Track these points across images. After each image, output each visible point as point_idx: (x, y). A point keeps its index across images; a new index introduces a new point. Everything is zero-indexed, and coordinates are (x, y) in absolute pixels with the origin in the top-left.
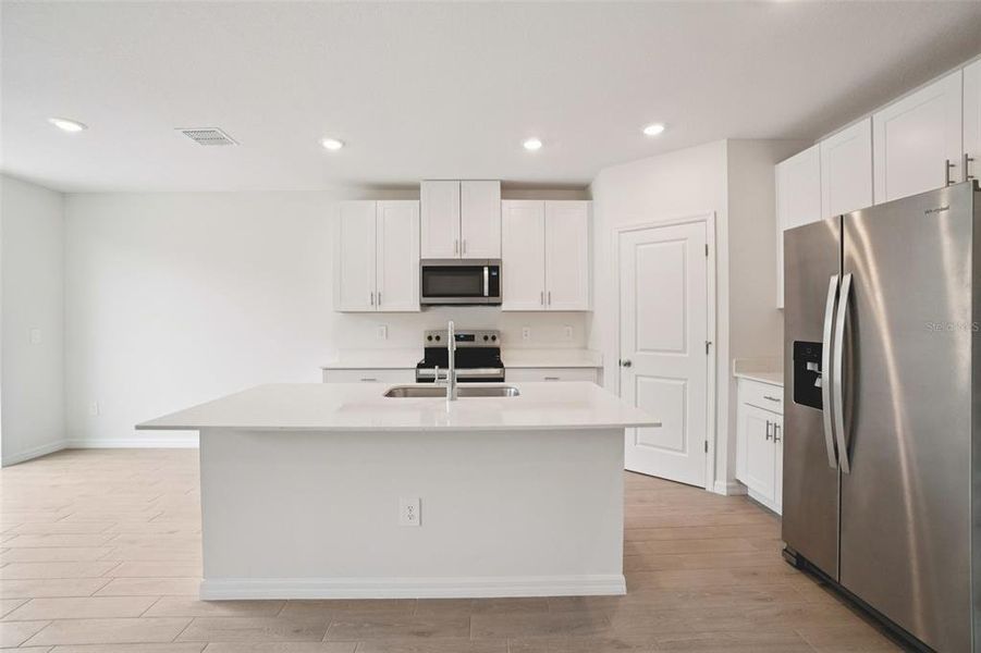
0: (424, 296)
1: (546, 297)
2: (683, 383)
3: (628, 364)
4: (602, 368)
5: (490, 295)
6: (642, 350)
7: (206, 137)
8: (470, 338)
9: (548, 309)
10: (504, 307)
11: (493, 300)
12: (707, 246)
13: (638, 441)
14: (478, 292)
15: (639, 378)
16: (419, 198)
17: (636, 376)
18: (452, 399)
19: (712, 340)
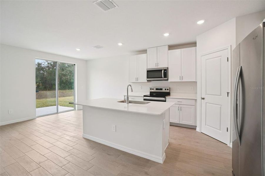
0: (147, 78)
1: (182, 78)
2: (220, 106)
3: (204, 99)
4: (197, 100)
5: (164, 77)
6: (208, 94)
7: (98, 47)
8: (161, 89)
9: (182, 81)
10: (169, 81)
11: (165, 79)
12: (228, 58)
13: (206, 124)
14: (161, 77)
15: (207, 104)
16: (147, 53)
17: (206, 103)
18: (128, 103)
19: (229, 91)
